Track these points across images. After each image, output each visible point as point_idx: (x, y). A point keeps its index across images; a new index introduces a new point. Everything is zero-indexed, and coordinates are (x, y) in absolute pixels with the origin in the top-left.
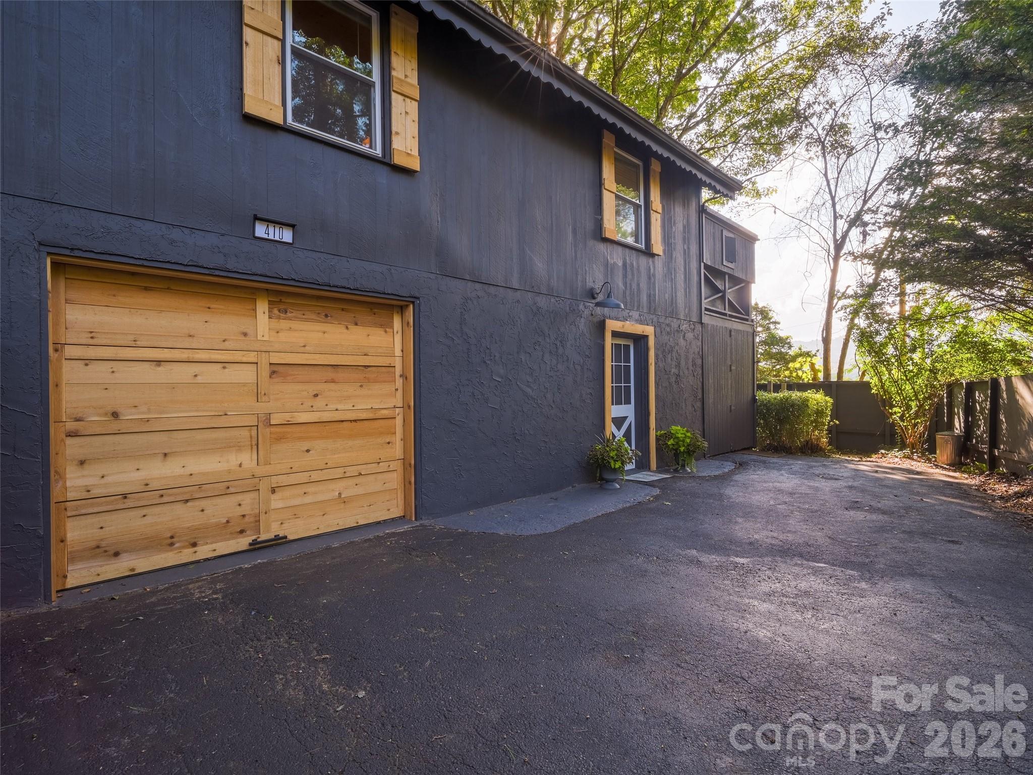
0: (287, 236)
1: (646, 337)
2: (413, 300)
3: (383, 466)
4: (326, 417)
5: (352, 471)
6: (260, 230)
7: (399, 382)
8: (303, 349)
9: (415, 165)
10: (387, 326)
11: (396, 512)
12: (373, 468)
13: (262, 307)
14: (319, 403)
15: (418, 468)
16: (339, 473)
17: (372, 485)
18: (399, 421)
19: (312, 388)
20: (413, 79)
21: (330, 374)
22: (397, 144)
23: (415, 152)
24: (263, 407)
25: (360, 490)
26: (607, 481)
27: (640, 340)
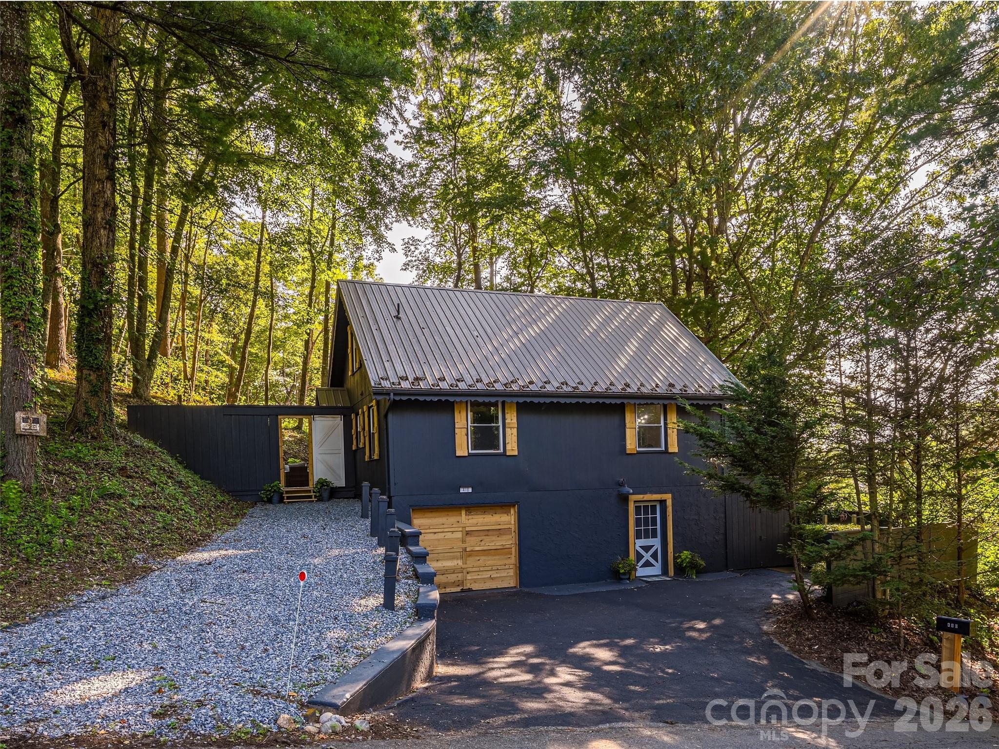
0: (470, 490)
1: (666, 501)
2: (517, 502)
3: (507, 567)
4: (485, 548)
5: (494, 568)
6: (462, 490)
7: (513, 534)
8: (476, 525)
9: (516, 453)
10: (508, 513)
11: (512, 585)
12: (503, 567)
13: (463, 512)
14: (483, 543)
15: (520, 568)
16: (489, 568)
17: (503, 574)
18: (513, 549)
19: (480, 538)
20: (515, 420)
21: (486, 533)
22: (508, 447)
23: (516, 448)
24: (464, 546)
25: (498, 575)
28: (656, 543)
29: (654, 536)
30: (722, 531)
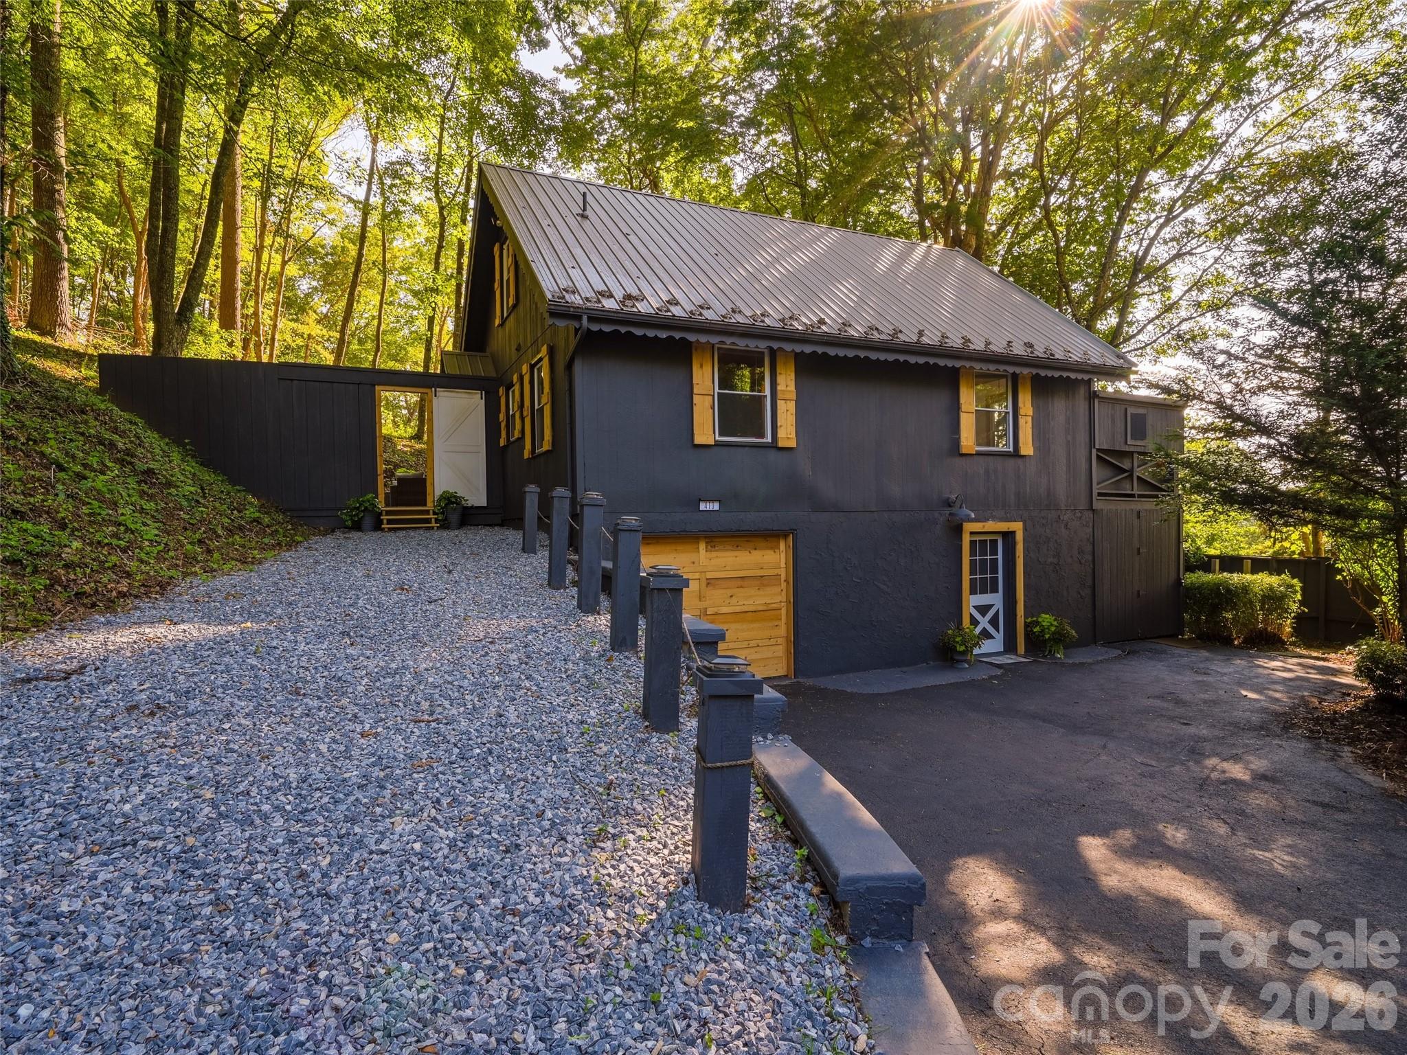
0: (716, 506)
1: (1013, 533)
2: (792, 531)
3: (773, 641)
4: (738, 609)
5: (753, 643)
6: (703, 506)
7: (784, 585)
8: (724, 568)
9: (793, 444)
10: (775, 548)
11: (782, 672)
12: (766, 642)
13: (702, 546)
14: (734, 601)
15: (796, 643)
16: (745, 644)
17: (767, 653)
18: (783, 612)
19: (729, 592)
20: (792, 387)
21: (739, 583)
22: (781, 433)
23: (793, 435)
24: (703, 604)
25: (758, 656)
26: (958, 661)
27: (1008, 536)
28: (995, 600)
29: (994, 590)
30: (1089, 583)
